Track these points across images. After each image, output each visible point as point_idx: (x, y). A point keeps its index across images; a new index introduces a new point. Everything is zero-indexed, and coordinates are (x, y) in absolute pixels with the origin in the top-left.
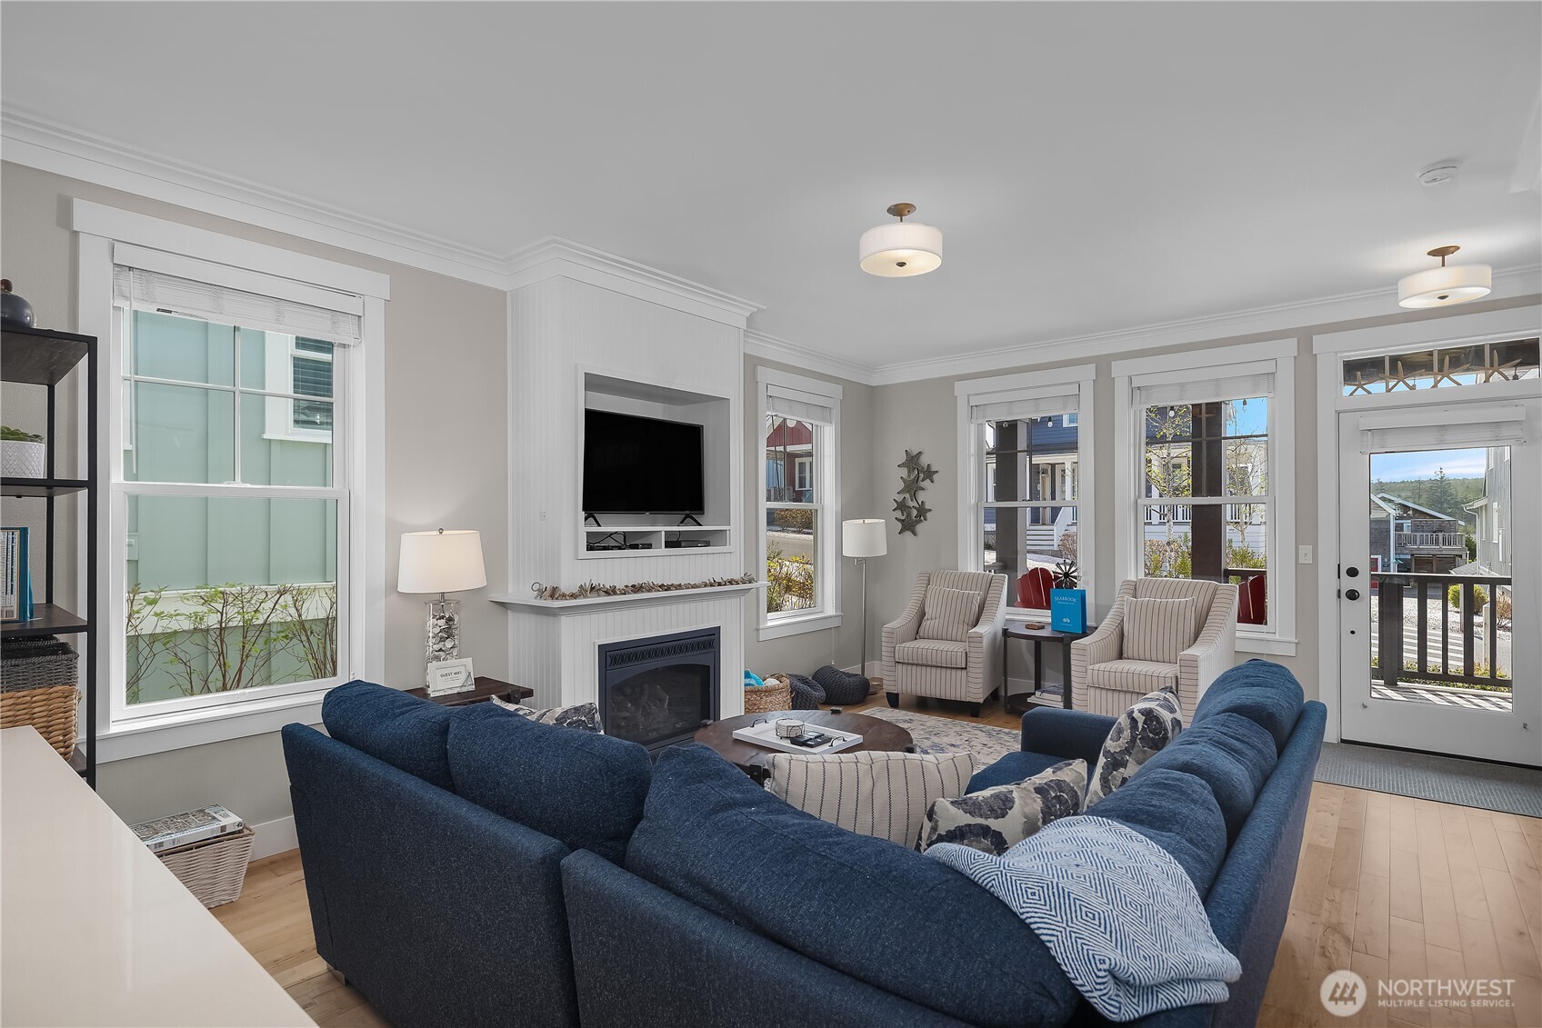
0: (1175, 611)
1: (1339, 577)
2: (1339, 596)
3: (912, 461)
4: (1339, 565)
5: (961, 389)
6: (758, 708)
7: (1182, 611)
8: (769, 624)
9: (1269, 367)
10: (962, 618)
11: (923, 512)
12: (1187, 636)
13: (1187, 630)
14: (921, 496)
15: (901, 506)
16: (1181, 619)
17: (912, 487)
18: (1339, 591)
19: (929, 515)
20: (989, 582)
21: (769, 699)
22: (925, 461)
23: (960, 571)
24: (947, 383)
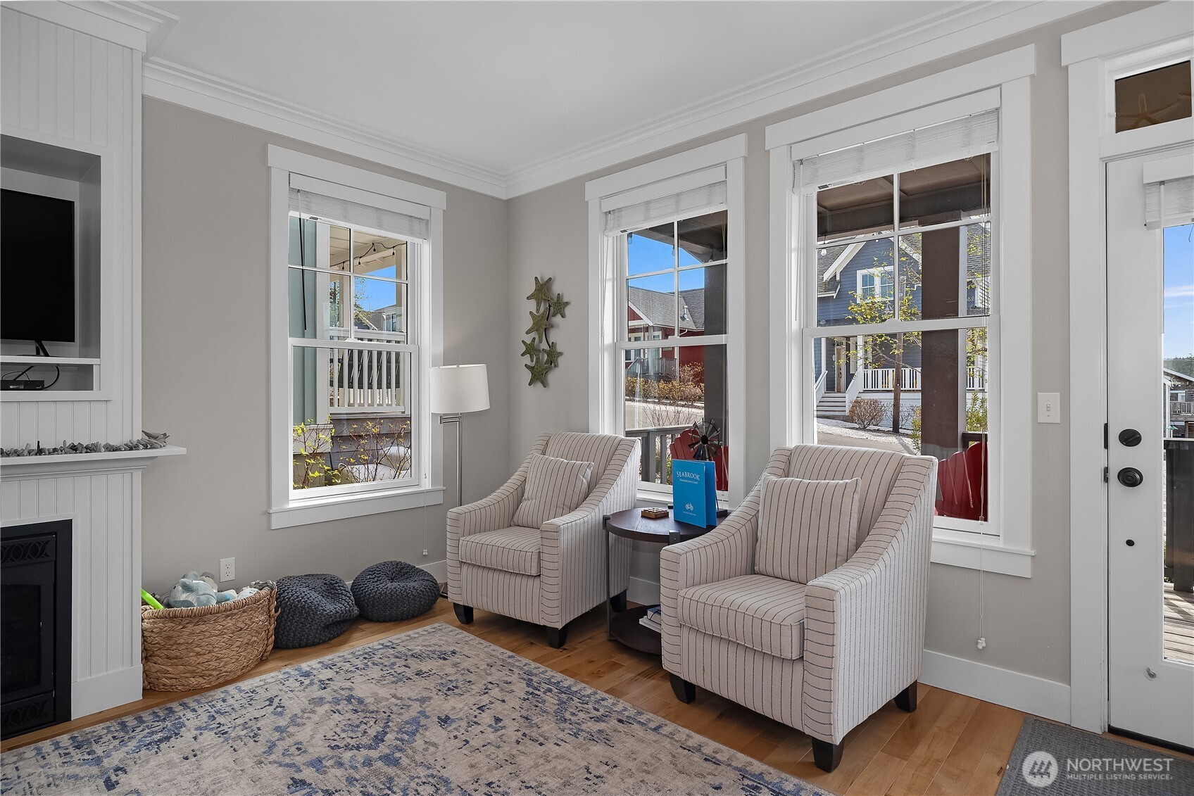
0: (827, 501)
1: (1106, 446)
2: (1106, 480)
3: (543, 290)
4: (1106, 426)
5: (593, 191)
6: (176, 643)
7: (837, 501)
8: (292, 505)
9: (988, 101)
10: (561, 498)
11: (553, 356)
12: (843, 543)
13: (844, 534)
14: (554, 336)
15: (531, 350)
16: (835, 514)
17: (543, 325)
18: (1106, 470)
19: (561, 360)
20: (613, 449)
21: (198, 629)
22: (557, 289)
23: (591, 434)
24: (577, 185)
